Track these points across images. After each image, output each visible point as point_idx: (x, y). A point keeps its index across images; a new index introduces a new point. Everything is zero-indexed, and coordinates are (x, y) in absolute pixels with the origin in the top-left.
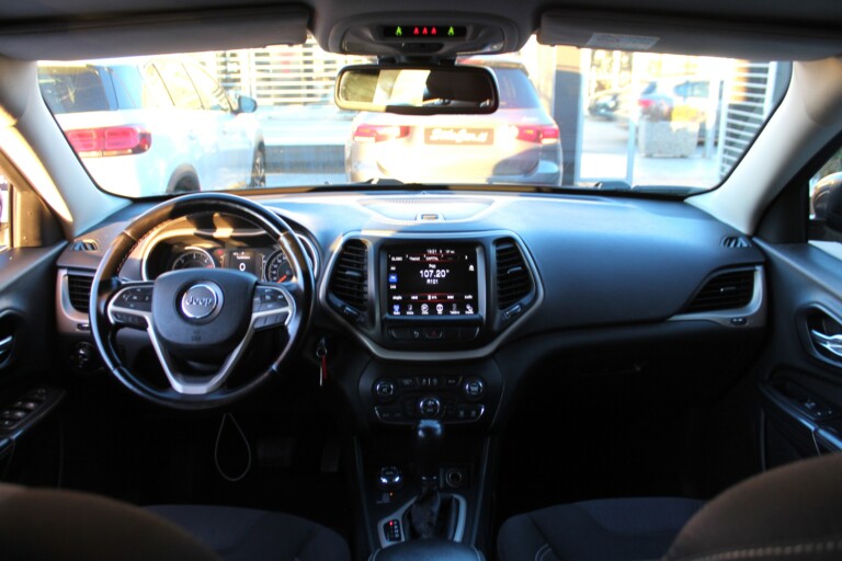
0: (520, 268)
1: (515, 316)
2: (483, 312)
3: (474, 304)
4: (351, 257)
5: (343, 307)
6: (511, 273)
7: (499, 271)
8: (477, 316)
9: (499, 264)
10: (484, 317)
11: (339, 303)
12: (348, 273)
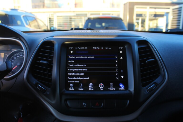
0: (154, 59)
1: (152, 91)
2: (132, 89)
3: (126, 82)
4: (46, 53)
5: (37, 84)
6: (148, 62)
7: (141, 61)
8: (127, 92)
9: (140, 57)
10: (133, 92)
11: (35, 81)
12: (41, 61)
